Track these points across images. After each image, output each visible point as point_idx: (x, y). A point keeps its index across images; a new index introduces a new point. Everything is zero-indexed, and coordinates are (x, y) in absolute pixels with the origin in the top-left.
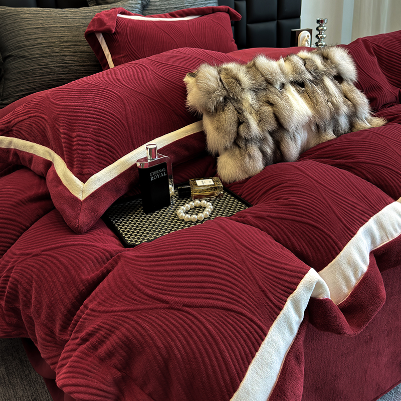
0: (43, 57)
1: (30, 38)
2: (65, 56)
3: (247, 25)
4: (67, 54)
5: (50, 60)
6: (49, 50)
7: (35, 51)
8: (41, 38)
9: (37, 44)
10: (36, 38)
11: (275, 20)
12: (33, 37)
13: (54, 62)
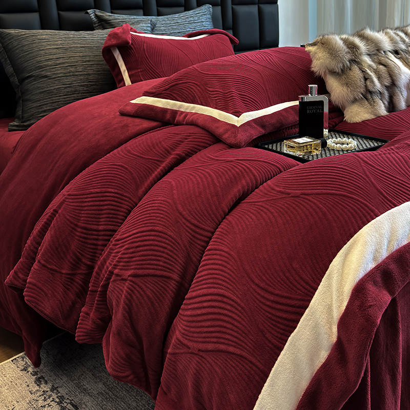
0: (67, 76)
1: (52, 58)
2: (89, 74)
4: (91, 73)
5: (74, 79)
6: (72, 70)
7: (58, 70)
8: (63, 58)
9: (60, 64)
10: (58, 58)
12: (54, 57)
13: (79, 81)
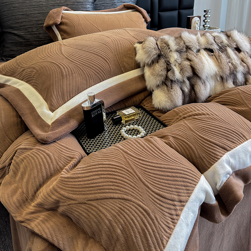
3: (158, 13)
11: (177, 10)
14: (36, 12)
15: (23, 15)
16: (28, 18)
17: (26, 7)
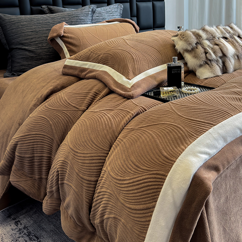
1: (29, 38)
2: (50, 48)
6: (40, 45)
8: (35, 38)
9: (33, 42)
10: (32, 38)
14: (45, 29)
15: (32, 31)
16: (37, 35)
17: (34, 25)
